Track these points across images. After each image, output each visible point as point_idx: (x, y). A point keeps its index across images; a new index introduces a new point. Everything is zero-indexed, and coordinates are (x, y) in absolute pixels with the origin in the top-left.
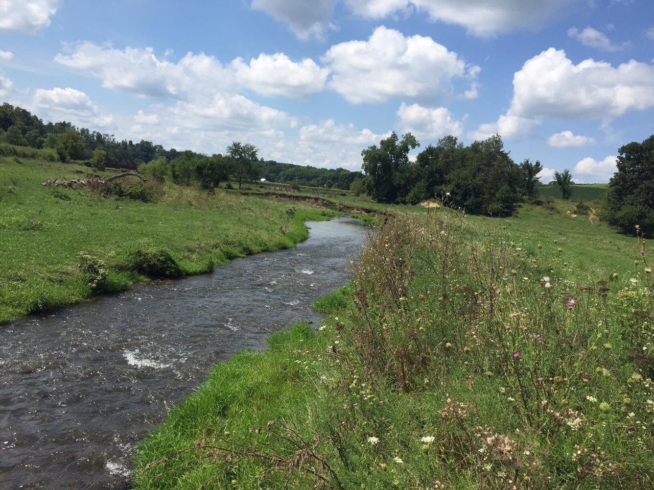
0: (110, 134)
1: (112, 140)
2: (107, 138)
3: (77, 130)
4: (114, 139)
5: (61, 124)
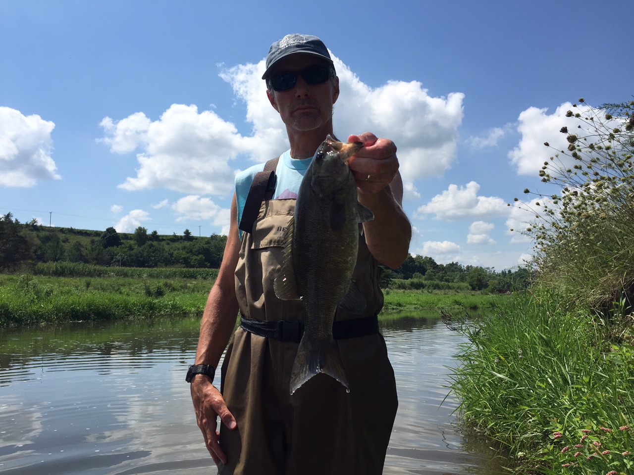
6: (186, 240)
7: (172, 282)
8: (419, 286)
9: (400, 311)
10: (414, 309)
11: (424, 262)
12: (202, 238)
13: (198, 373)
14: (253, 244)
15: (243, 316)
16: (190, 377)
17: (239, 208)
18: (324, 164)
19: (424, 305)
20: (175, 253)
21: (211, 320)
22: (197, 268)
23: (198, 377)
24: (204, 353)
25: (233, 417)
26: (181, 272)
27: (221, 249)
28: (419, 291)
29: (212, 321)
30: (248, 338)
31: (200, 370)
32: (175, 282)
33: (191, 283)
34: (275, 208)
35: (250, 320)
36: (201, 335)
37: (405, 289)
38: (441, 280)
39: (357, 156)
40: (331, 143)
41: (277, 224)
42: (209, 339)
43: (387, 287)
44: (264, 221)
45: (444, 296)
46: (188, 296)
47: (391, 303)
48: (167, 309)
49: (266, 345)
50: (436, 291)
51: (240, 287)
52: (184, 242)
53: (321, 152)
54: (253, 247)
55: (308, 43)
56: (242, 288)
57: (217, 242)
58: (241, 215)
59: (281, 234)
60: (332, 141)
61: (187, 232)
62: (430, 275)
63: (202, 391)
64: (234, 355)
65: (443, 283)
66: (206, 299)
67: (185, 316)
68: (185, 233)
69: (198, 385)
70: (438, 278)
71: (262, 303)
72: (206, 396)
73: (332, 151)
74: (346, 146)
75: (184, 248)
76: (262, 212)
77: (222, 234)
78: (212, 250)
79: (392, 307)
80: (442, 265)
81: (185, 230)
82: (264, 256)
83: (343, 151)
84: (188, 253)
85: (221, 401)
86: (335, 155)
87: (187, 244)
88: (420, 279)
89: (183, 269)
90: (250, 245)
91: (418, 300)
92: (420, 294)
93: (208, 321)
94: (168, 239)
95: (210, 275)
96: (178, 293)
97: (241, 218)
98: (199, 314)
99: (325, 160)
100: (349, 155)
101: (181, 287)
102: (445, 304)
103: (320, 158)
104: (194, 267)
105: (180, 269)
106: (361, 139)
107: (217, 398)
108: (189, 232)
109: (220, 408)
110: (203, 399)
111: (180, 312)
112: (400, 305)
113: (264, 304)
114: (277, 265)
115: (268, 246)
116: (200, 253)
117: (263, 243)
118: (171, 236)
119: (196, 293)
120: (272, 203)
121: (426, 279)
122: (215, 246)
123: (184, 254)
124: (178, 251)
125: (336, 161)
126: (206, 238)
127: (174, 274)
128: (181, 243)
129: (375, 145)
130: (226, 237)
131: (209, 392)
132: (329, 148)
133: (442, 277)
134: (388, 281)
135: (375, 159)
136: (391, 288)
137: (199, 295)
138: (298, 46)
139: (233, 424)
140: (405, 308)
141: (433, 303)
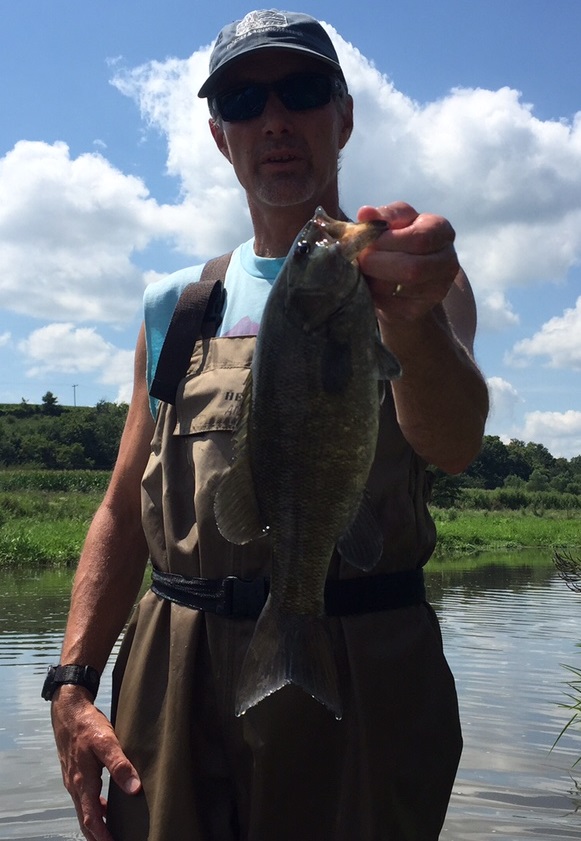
6: (47, 414)
7: (19, 499)
8: (515, 503)
9: (477, 554)
10: (506, 551)
11: (527, 454)
12: (79, 410)
13: (67, 683)
14: (178, 425)
15: (157, 568)
16: (50, 690)
17: (151, 353)
18: (310, 264)
19: (527, 540)
20: (25, 439)
21: (94, 577)
22: (68, 469)
23: (67, 689)
24: (78, 642)
25: (134, 769)
26: (38, 479)
27: (116, 432)
28: (517, 513)
29: (95, 579)
30: (166, 611)
31: (70, 676)
32: (25, 499)
33: (57, 501)
34: (222, 354)
35: (169, 576)
36: (74, 605)
37: (490, 510)
38: (562, 491)
39: (377, 248)
40: (323, 225)
41: (224, 387)
42: (90, 613)
43: (452, 504)
44: (200, 381)
45: (568, 522)
46: (50, 526)
47: (459, 538)
48: (7, 552)
49: (199, 628)
50: (552, 513)
51: (152, 510)
52: (42, 417)
53: (304, 242)
54: (177, 432)
55: (293, 27)
56: (156, 512)
57: (108, 418)
58: (154, 367)
59: (232, 406)
60: (326, 220)
61: (49, 398)
62: (540, 481)
63: (73, 718)
64: (138, 646)
65: (565, 495)
66: (83, 532)
67: (44, 568)
68: (44, 399)
69: (65, 706)
70: (555, 487)
71: (195, 543)
72: (82, 727)
73: (325, 240)
74: (354, 229)
75: (42, 430)
76: (195, 362)
77: (118, 401)
78: (100, 432)
79: (462, 544)
80: (563, 460)
81: (44, 394)
82: (199, 449)
83: (347, 239)
84: (49, 439)
85: (110, 738)
86: (332, 247)
87: (49, 421)
88: (518, 486)
89: (40, 472)
90: (172, 428)
91: (515, 531)
92: (519, 519)
93: (87, 578)
94: (10, 413)
95: (96, 483)
96: (31, 520)
97: (153, 373)
98: (72, 563)
99: (312, 257)
100: (358, 245)
101: (37, 508)
102: (569, 538)
103: (302, 254)
104: (62, 468)
105: (34, 472)
106: (383, 215)
107: (104, 732)
108: (54, 397)
109: (109, 753)
110: (75, 735)
111: (33, 560)
112: (477, 541)
113: (197, 545)
114: (223, 467)
115: (206, 430)
116: (74, 440)
117: (198, 423)
118: (17, 405)
119: (66, 520)
120: (216, 344)
121: (530, 489)
122: (106, 426)
123: (42, 441)
124: (31, 435)
125: (334, 260)
126: (88, 408)
127: (24, 482)
128: (37, 419)
129: (412, 227)
130: (127, 406)
131: (88, 721)
132: (319, 234)
133: (564, 484)
134: (454, 492)
135: (409, 253)
136: (459, 507)
137: (72, 525)
138: (271, 34)
139: (135, 784)
140: (489, 548)
141: (545, 537)
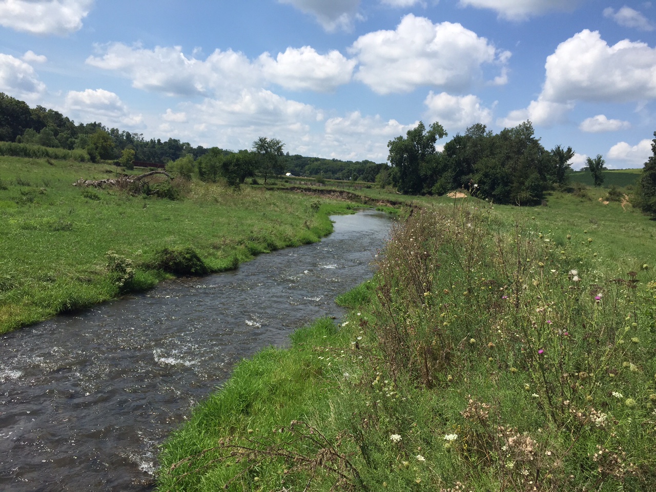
0: (139, 134)
1: (141, 139)
2: (136, 137)
3: (107, 130)
4: (142, 138)
5: (91, 124)
